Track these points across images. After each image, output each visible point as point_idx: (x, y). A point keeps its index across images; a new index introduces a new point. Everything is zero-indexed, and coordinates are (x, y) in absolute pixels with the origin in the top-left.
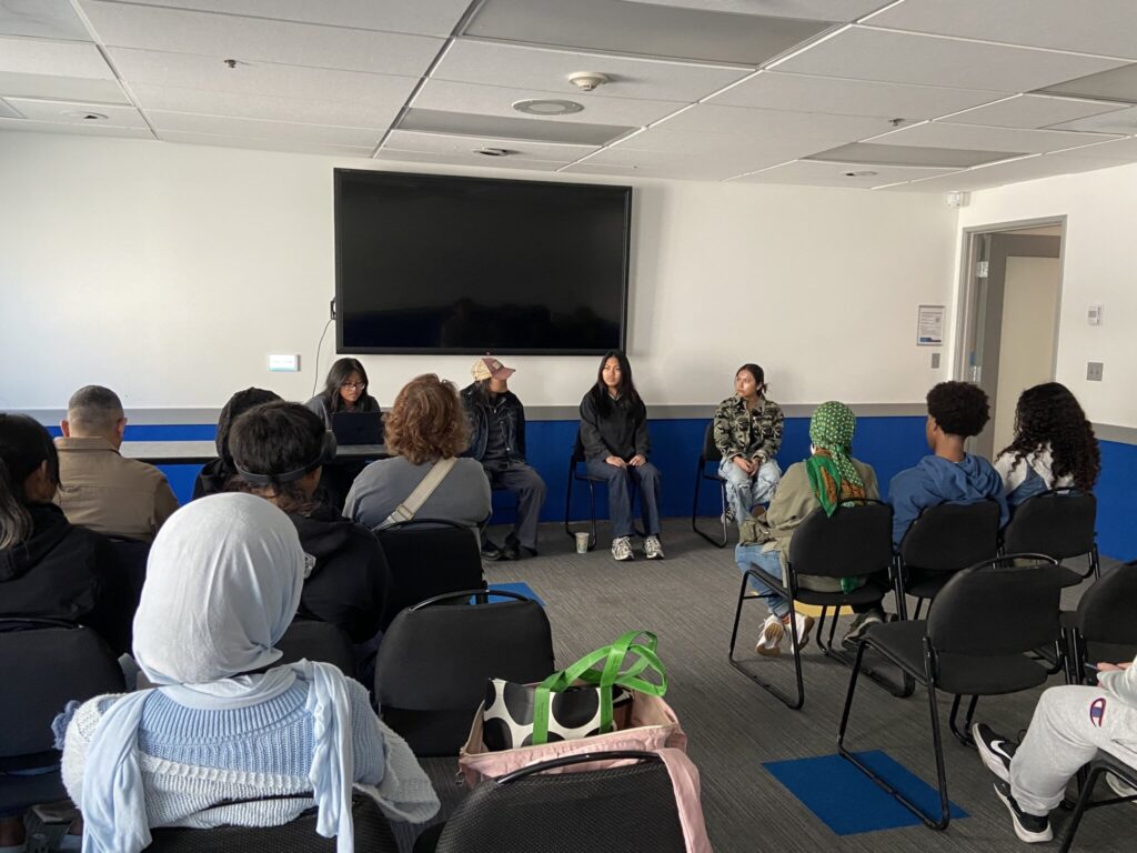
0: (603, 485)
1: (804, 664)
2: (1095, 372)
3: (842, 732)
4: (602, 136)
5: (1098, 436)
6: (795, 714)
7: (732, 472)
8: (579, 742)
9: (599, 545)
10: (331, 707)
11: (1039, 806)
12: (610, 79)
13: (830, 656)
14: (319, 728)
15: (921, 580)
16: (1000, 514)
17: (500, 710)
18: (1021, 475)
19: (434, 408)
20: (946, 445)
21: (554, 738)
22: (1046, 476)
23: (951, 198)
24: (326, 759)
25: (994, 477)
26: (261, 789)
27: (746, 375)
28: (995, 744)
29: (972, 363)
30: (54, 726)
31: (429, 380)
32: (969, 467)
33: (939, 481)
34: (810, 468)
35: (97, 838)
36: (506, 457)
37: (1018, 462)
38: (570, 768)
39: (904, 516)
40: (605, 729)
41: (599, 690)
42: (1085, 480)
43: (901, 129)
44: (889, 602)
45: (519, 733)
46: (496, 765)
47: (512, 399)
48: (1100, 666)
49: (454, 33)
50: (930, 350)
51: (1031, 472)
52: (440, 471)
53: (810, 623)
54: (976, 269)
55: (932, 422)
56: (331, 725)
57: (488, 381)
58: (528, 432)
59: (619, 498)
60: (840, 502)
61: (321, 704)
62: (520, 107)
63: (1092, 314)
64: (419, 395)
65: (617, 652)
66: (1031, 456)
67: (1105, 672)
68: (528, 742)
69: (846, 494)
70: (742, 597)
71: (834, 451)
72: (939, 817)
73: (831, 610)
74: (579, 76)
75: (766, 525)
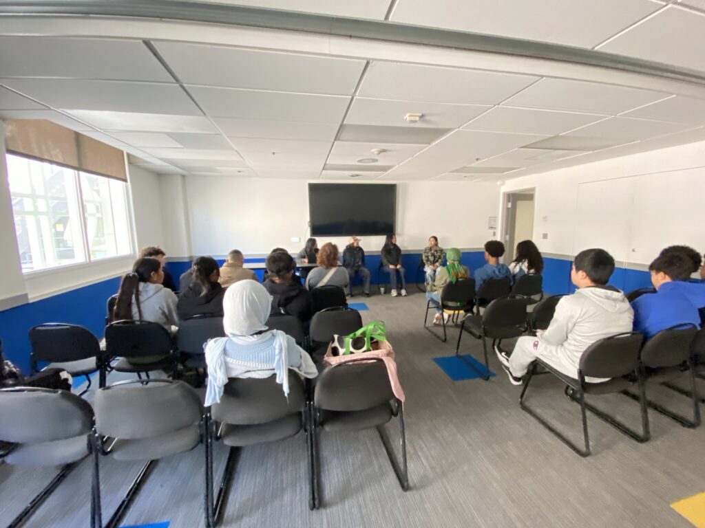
0: (388, 274)
1: (446, 328)
2: (545, 236)
3: (458, 348)
4: (385, 169)
5: (543, 256)
6: (443, 343)
7: (428, 270)
8: (359, 354)
9: (388, 292)
10: (281, 345)
11: (519, 375)
12: (384, 151)
13: (456, 326)
14: (277, 351)
15: (483, 303)
16: (510, 282)
17: (336, 344)
18: (517, 269)
19: (331, 252)
20: (492, 260)
21: (352, 353)
22: (526, 270)
23: (499, 183)
24: (279, 360)
25: (508, 270)
26: (259, 368)
27: (432, 239)
28: (503, 354)
29: (506, 234)
30: (204, 346)
31: (329, 244)
32: (499, 267)
33: (490, 271)
34: (448, 269)
35: (213, 381)
36: (359, 266)
37: (515, 266)
38: (356, 362)
39: (478, 283)
40: (368, 350)
41: (365, 339)
42: (538, 270)
43: (479, 162)
44: (475, 310)
45: (341, 351)
46: (334, 361)
47: (360, 249)
48: (538, 330)
49: (335, 140)
50: (492, 231)
51: (521, 269)
52: (332, 271)
53: (449, 316)
54: (507, 205)
55: (487, 254)
56: (281, 350)
57: (353, 243)
58: (366, 258)
59: (393, 278)
60: (457, 279)
61: (278, 344)
62: (360, 161)
63: (544, 218)
64: (327, 248)
65: (371, 327)
66: (520, 263)
67: (539, 332)
68: (344, 354)
69: (460, 275)
70: (428, 308)
71: (456, 263)
72: (486, 375)
73: (457, 312)
74: (375, 151)
75: (435, 286)
